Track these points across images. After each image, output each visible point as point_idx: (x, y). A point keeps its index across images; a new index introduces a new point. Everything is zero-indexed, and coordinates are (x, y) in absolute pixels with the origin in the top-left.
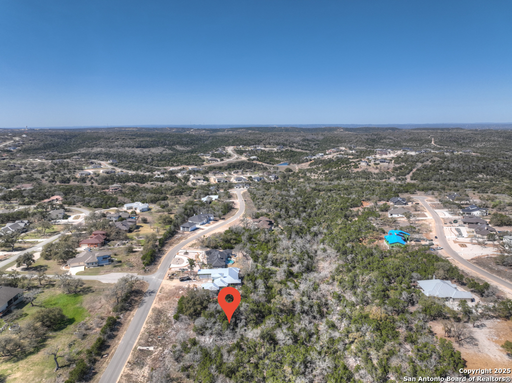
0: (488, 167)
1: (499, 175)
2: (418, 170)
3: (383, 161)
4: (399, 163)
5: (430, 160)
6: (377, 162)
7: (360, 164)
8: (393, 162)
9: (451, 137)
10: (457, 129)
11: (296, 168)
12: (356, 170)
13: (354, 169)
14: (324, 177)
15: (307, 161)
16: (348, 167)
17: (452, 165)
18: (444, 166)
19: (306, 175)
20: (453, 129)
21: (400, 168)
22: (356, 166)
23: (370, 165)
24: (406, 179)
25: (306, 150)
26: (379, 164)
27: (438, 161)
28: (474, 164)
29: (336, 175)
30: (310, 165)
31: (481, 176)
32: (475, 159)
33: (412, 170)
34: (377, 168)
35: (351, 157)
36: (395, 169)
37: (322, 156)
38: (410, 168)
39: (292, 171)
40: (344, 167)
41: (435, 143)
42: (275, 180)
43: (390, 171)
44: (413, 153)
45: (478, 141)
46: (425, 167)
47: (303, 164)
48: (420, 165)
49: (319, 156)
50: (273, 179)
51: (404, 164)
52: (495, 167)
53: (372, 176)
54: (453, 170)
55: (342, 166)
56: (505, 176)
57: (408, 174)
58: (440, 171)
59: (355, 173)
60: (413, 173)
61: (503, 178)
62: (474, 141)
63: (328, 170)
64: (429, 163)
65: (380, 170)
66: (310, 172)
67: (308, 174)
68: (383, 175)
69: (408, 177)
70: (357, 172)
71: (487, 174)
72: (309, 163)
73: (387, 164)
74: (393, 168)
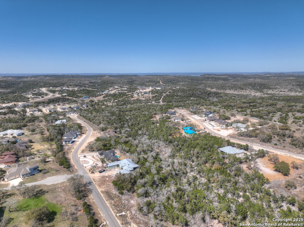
0: (194, 94)
1: (199, 97)
2: (164, 97)
3: (145, 93)
4: (154, 94)
5: (168, 92)
6: (142, 94)
7: (133, 95)
8: (150, 93)
9: (168, 80)
10: (167, 75)
11: (96, 99)
12: (133, 99)
13: (132, 98)
14: (116, 104)
15: (101, 95)
16: (127, 97)
17: (179, 94)
18: (175, 94)
19: (104, 103)
20: (165, 75)
21: (156, 96)
22: (132, 97)
23: (139, 96)
24: (160, 102)
25: (94, 89)
26: (144, 95)
27: (172, 92)
28: (188, 92)
29: (123, 103)
30: (104, 97)
31: (192, 98)
32: (188, 90)
33: (161, 97)
34: (143, 97)
35: (126, 92)
36: (153, 97)
37: (108, 92)
38: (160, 96)
39: (94, 102)
40: (125, 98)
41: (162, 83)
42: (87, 108)
43: (150, 98)
44: (159, 88)
45: (181, 81)
46: (167, 95)
47: (99, 97)
48: (164, 95)
49: (106, 92)
50: (86, 107)
51: (156, 94)
52: (197, 94)
53: (142, 101)
54: (180, 96)
55: (124, 97)
56: (201, 98)
57: (160, 99)
58: (174, 97)
59: (133, 101)
60: (163, 99)
61: (201, 99)
62: (179, 82)
63: (117, 99)
64: (168, 93)
65: (145, 98)
66: (106, 102)
67: (105, 103)
68: (148, 100)
69: (161, 100)
70: (134, 100)
71: (194, 98)
72: (102, 96)
73: (148, 95)
74: (152, 96)
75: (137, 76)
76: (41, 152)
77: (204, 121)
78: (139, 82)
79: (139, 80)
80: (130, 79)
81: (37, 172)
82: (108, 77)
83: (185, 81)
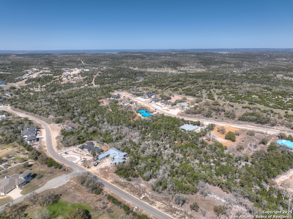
0: (122, 74)
1: (127, 77)
2: (95, 79)
3: (75, 75)
4: (84, 76)
5: (98, 73)
6: (71, 77)
7: (62, 79)
8: (80, 75)
9: (89, 59)
10: (83, 53)
11: (17, 85)
12: (62, 83)
13: (61, 82)
14: (45, 89)
15: (21, 80)
16: (56, 81)
17: (109, 75)
18: (106, 76)
19: (29, 90)
20: (81, 54)
21: (87, 79)
22: (61, 80)
23: (69, 79)
24: (93, 84)
25: (7, 72)
26: (73, 78)
27: (102, 73)
28: (117, 73)
29: (53, 87)
30: (26, 82)
31: (121, 79)
32: (116, 71)
33: (93, 80)
34: (74, 80)
35: (52, 75)
36: (84, 80)
37: (29, 75)
38: (91, 78)
39: (16, 88)
40: (53, 82)
41: (84, 62)
42: (12, 96)
43: (81, 81)
44: (87, 70)
45: (103, 61)
46: (98, 77)
47: (20, 82)
48: (95, 76)
49: (26, 76)
50: (10, 96)
51: (86, 76)
52: (125, 74)
53: (74, 85)
54: (110, 77)
55: (52, 81)
56: (130, 78)
57: (92, 82)
58: (105, 78)
59: (63, 85)
60: (94, 81)
61: (130, 79)
62: (100, 61)
63: (44, 84)
64: (98, 75)
65: (76, 81)
66: (31, 87)
67: (32, 89)
68: (79, 84)
69: (93, 83)
70: (64, 84)
71: (124, 78)
72: (24, 81)
73: (78, 77)
74: (83, 79)
75: (51, 54)
76: (11, 157)
77: (150, 102)
78: (58, 62)
79: (57, 60)
80: (47, 59)
81: (31, 179)
82: (15, 57)
83: (107, 60)
